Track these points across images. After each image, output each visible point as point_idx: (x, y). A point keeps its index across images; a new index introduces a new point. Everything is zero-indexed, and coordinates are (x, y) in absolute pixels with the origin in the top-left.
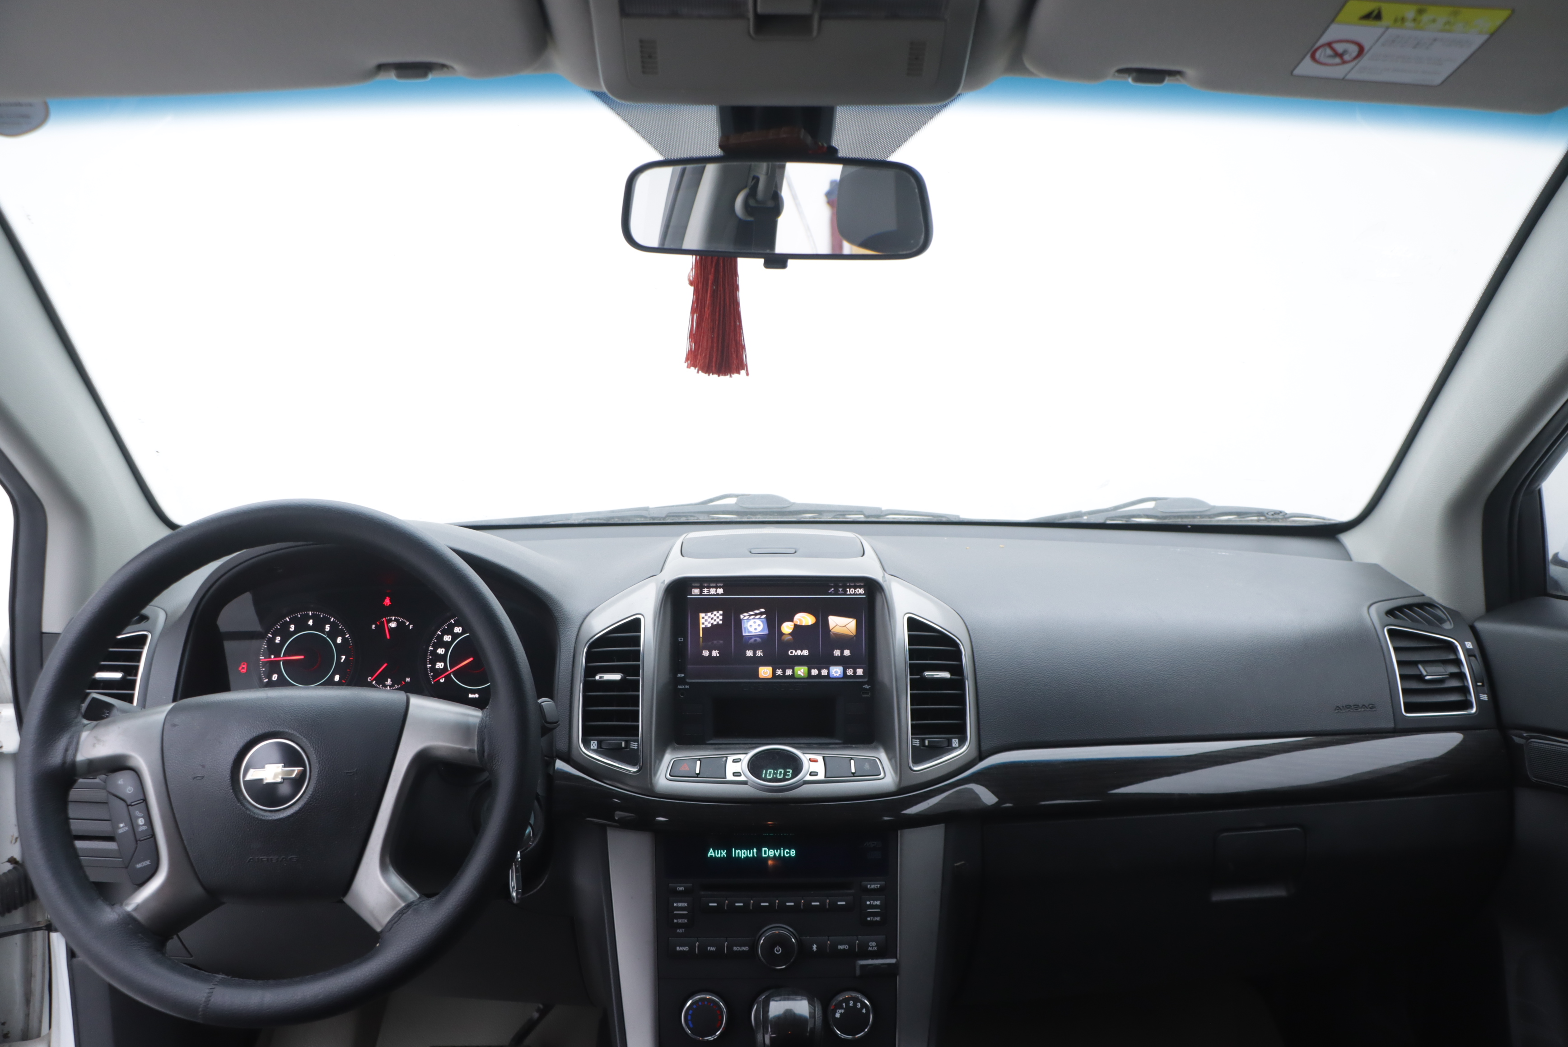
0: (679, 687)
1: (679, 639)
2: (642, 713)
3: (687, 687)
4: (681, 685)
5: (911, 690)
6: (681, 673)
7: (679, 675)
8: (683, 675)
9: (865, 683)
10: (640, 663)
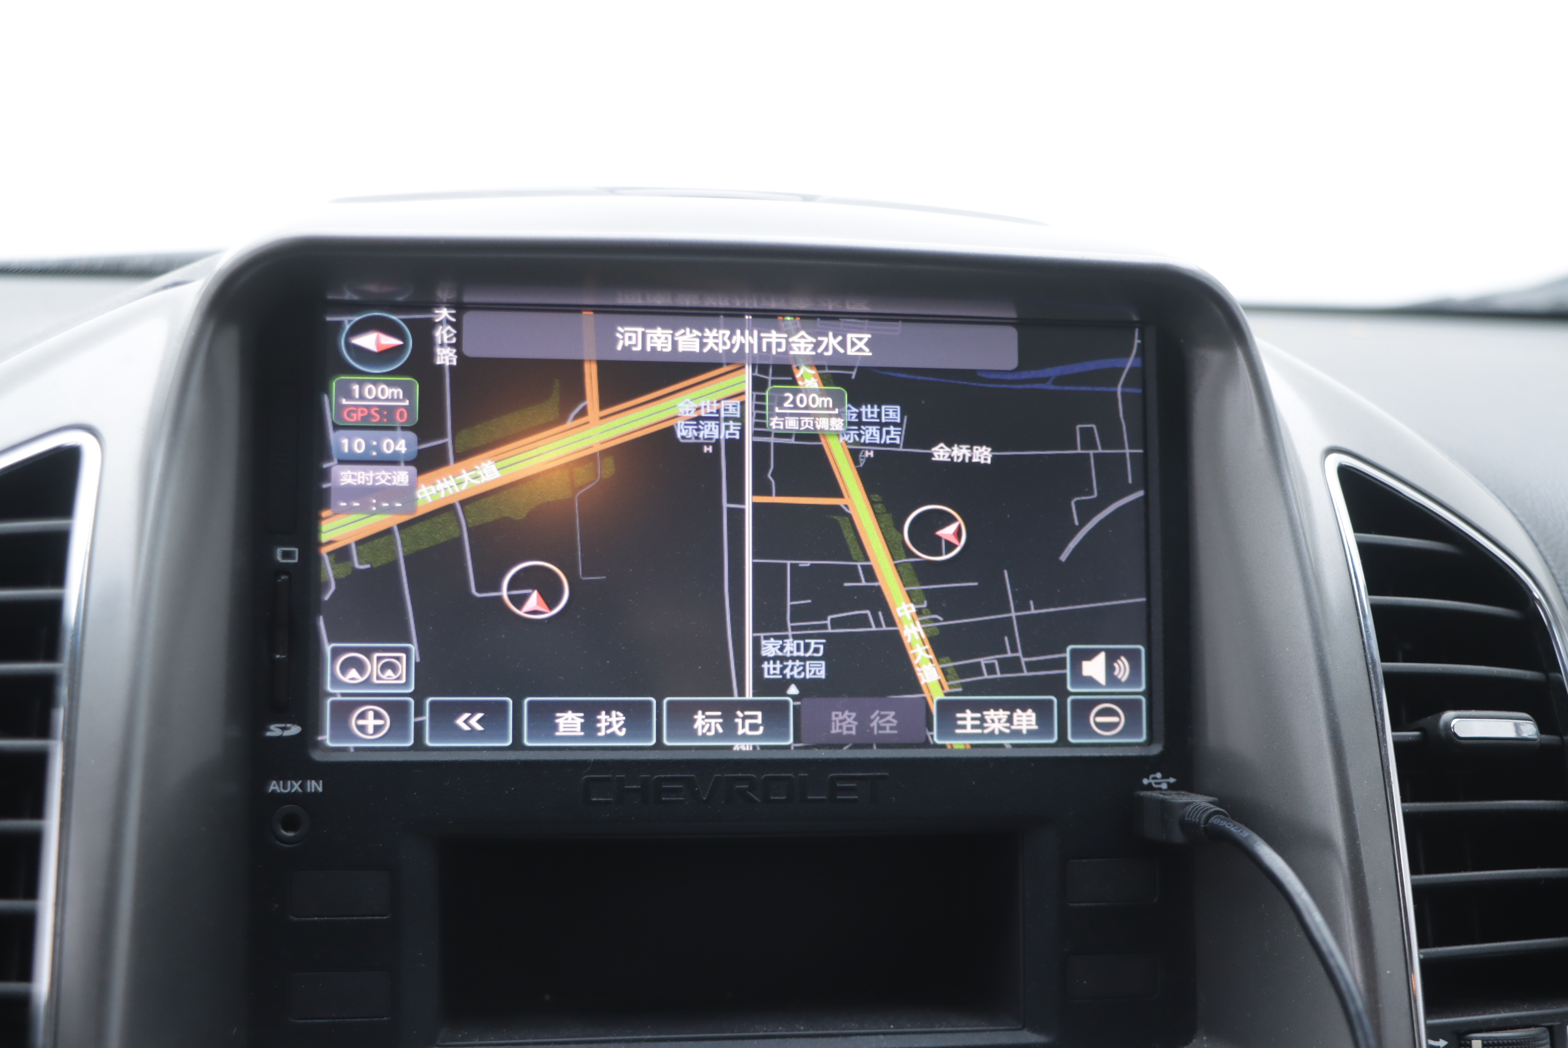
0: (274, 786)
1: (279, 551)
2: (58, 935)
3: (314, 786)
4: (284, 777)
5: (1403, 800)
6: (284, 718)
7: (274, 731)
8: (294, 730)
9: (1144, 765)
10: (62, 667)
